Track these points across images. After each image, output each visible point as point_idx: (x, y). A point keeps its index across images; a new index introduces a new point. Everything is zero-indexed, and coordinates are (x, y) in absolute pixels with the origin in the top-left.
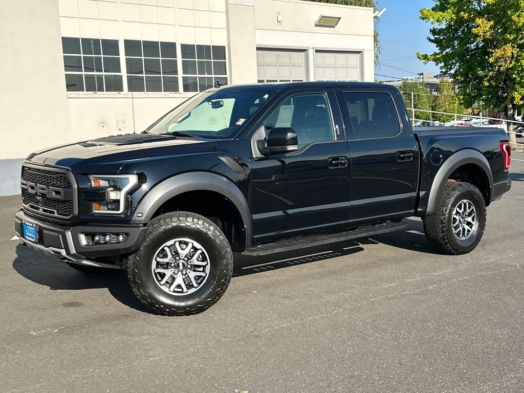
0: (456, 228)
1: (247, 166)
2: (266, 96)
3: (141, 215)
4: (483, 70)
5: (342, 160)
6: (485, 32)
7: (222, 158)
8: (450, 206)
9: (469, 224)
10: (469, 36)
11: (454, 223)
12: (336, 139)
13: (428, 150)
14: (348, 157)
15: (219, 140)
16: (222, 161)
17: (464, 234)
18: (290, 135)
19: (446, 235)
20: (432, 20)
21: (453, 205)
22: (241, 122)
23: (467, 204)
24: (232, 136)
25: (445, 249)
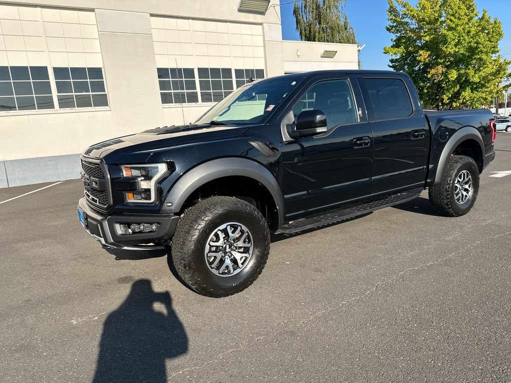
0: (457, 194)
1: (277, 150)
2: (294, 83)
3: (171, 204)
4: (424, 82)
5: (365, 139)
6: (425, 59)
7: (252, 143)
8: (453, 177)
9: (466, 190)
10: (415, 62)
11: (455, 191)
12: (359, 121)
13: (437, 128)
14: (371, 136)
15: (250, 126)
16: (252, 145)
17: (462, 199)
18: (319, 118)
19: (450, 201)
20: (391, 53)
21: (456, 176)
22: (271, 107)
23: (466, 173)
24: (262, 122)
25: (448, 213)
